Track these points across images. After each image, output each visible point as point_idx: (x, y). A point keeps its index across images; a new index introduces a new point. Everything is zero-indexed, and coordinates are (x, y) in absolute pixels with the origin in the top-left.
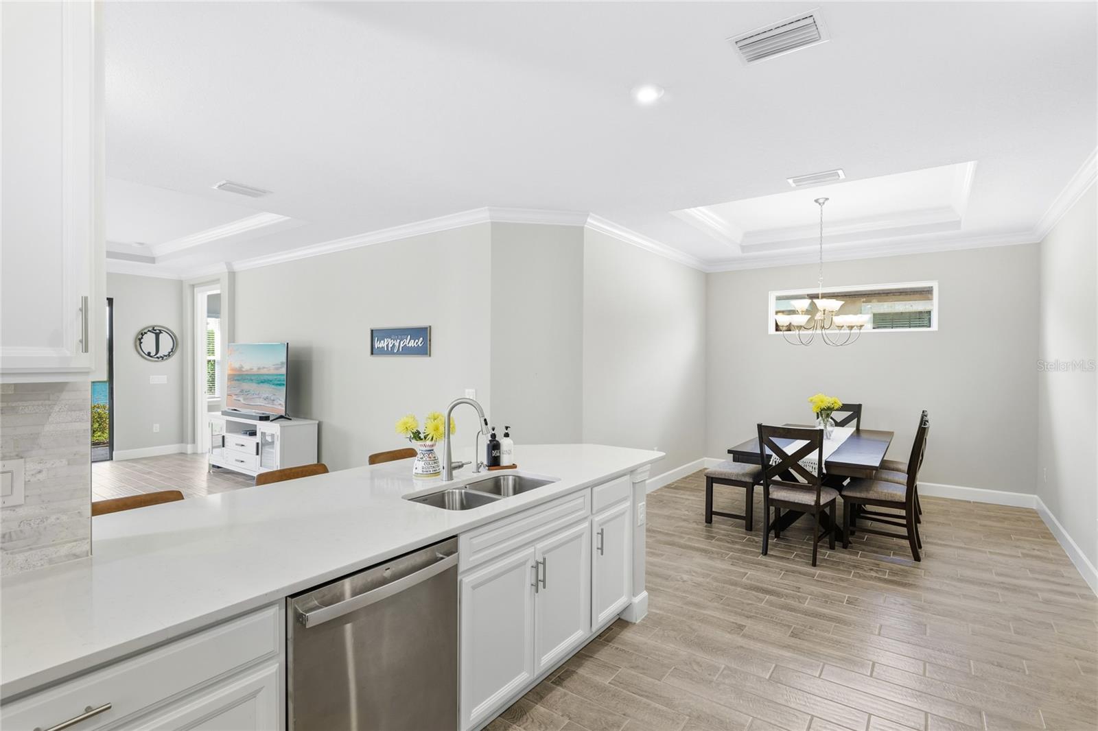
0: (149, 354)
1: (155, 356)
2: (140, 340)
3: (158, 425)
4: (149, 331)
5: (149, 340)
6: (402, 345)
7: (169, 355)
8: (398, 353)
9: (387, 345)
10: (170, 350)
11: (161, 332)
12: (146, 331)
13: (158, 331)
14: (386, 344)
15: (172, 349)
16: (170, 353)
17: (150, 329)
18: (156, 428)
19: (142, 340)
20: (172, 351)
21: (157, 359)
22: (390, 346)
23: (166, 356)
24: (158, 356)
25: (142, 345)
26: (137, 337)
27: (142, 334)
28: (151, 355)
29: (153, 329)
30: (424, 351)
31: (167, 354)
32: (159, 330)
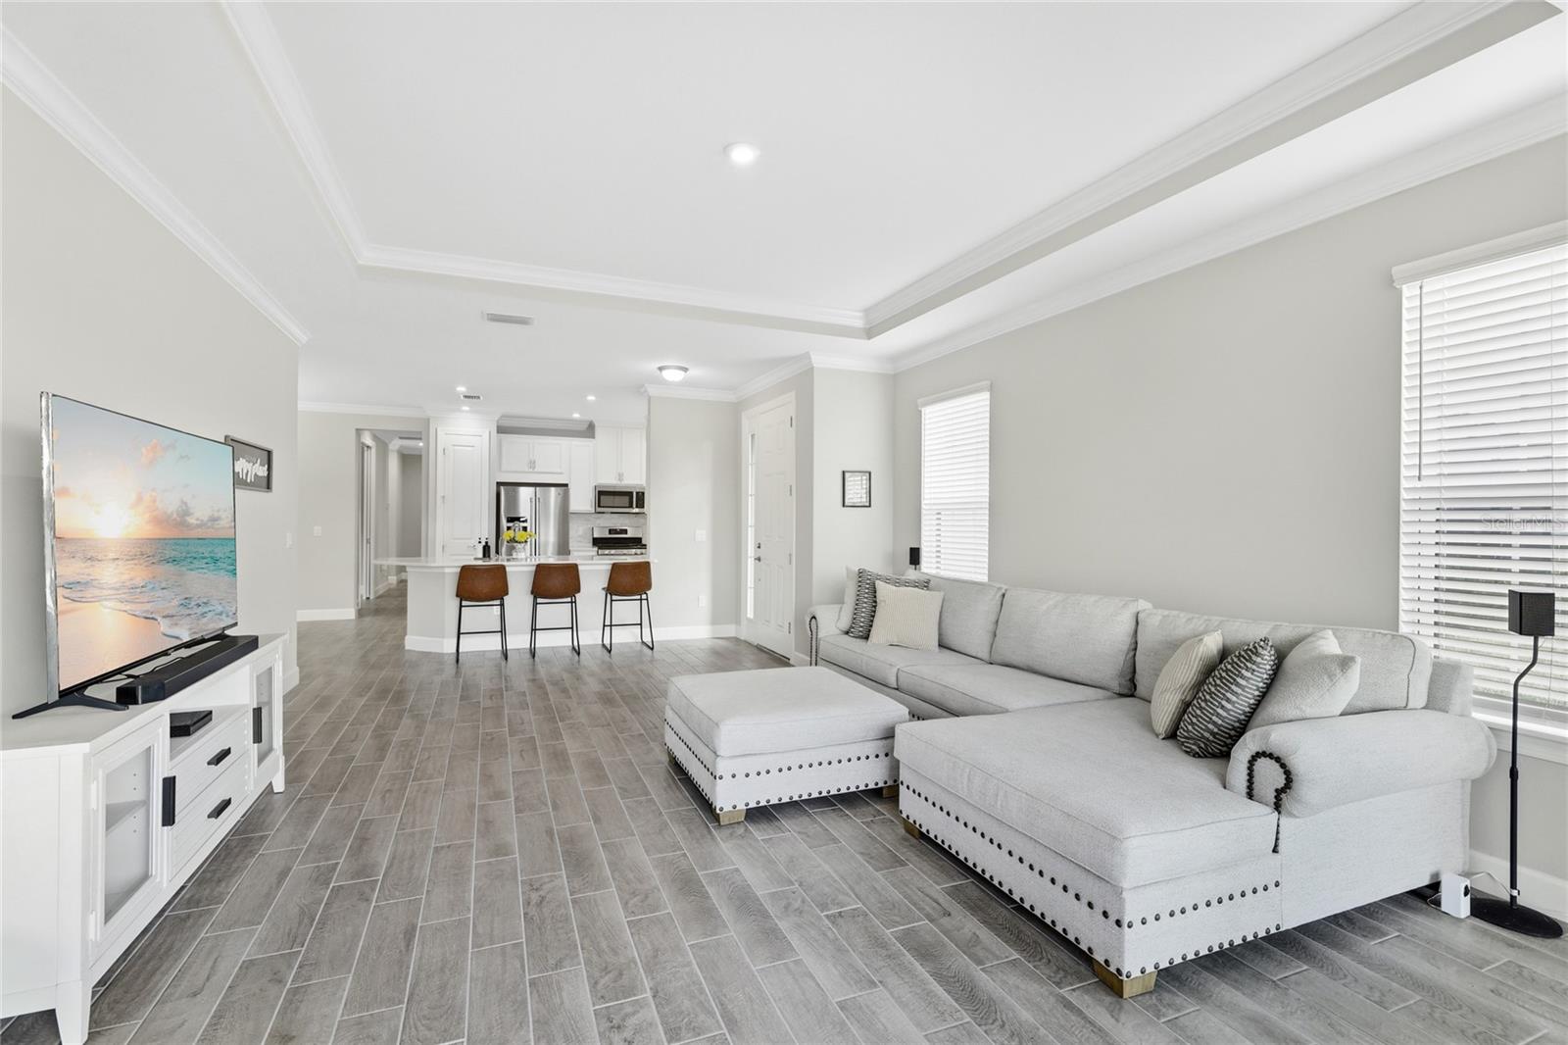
6: (254, 473)
8: (251, 485)
9: (242, 471)
14: (242, 466)
22: (245, 471)
30: (267, 483)
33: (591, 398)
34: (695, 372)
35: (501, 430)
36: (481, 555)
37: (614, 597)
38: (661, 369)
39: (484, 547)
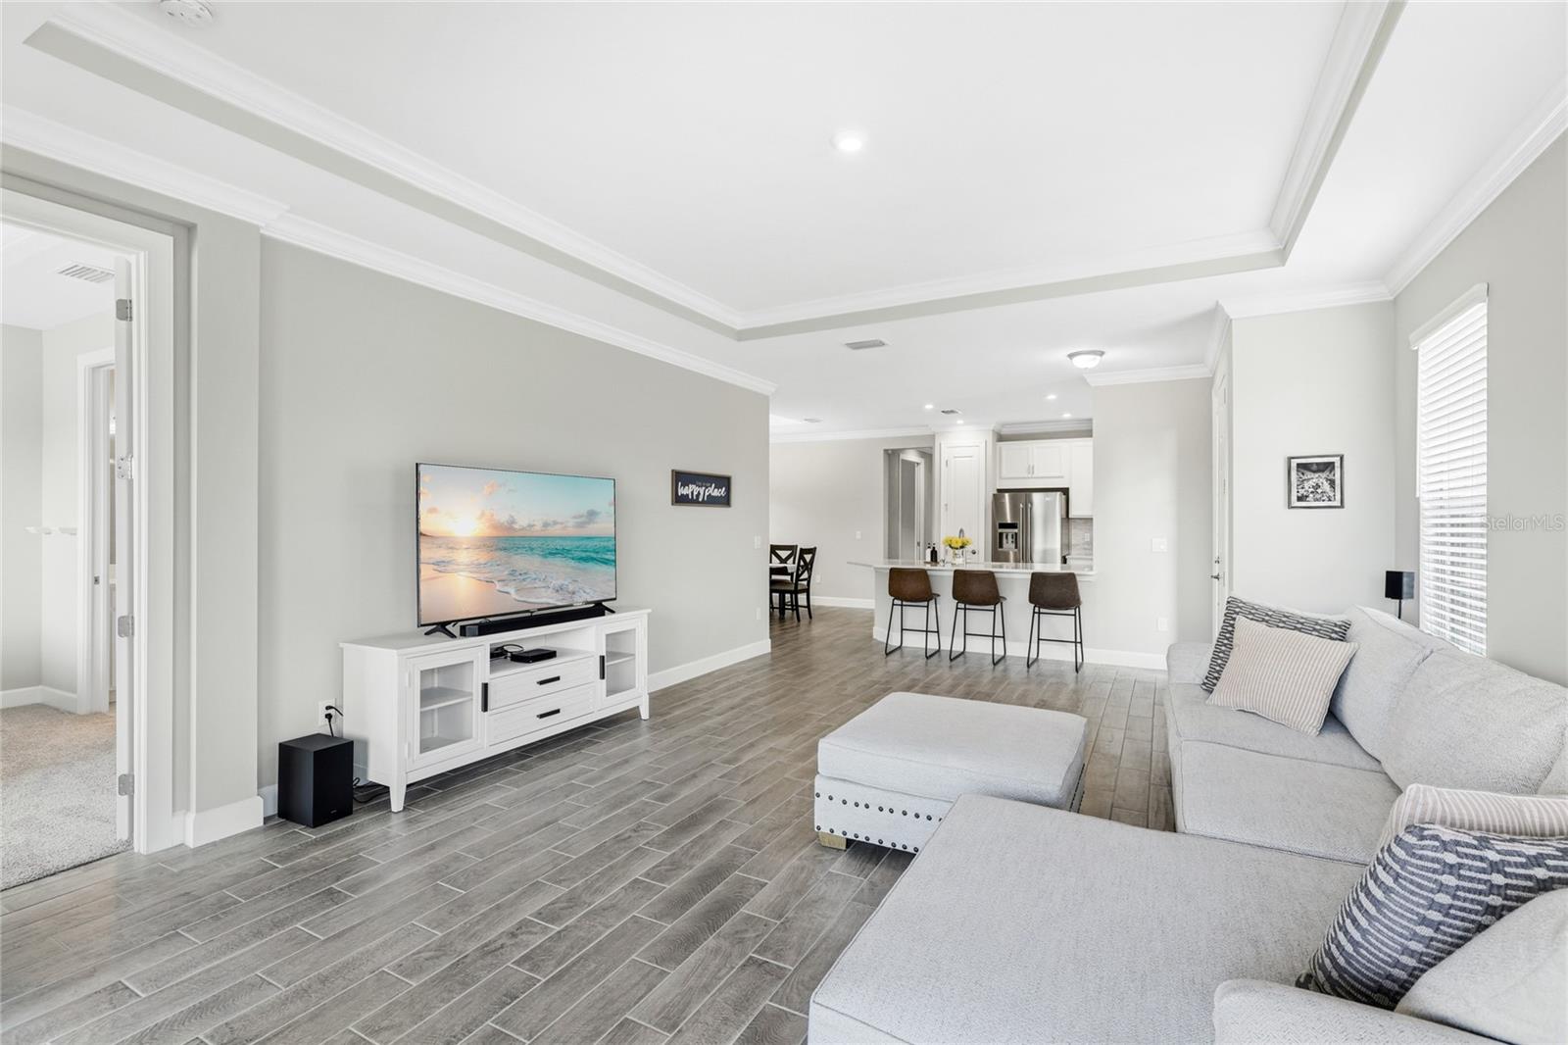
6: (707, 494)
8: (703, 503)
9: (692, 493)
14: (690, 491)
22: (695, 493)
30: (725, 501)
33: (1052, 397)
34: (1113, 354)
35: (1001, 438)
36: (928, 559)
37: (1042, 610)
38: (1071, 356)
39: (932, 552)
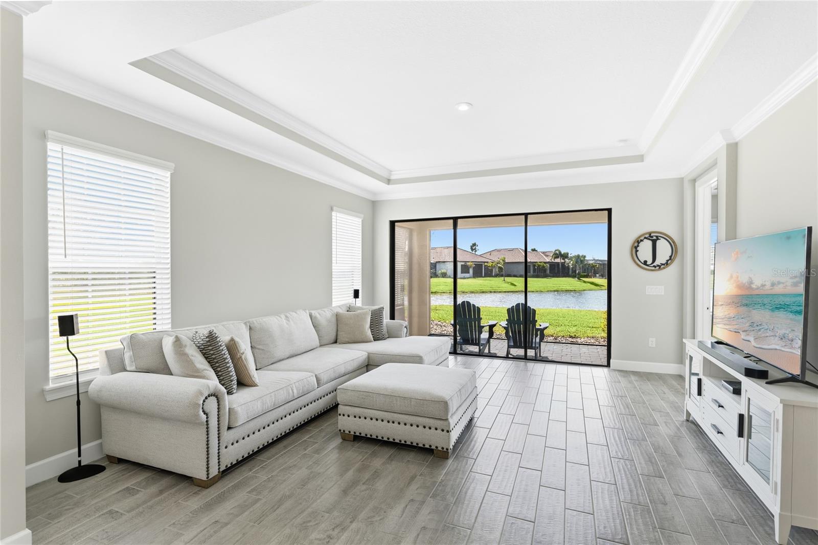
0: (645, 263)
1: (652, 265)
2: (636, 248)
3: (654, 339)
4: (645, 238)
5: (646, 246)
7: (667, 264)
10: (668, 258)
11: (658, 239)
12: (642, 238)
13: (655, 238)
15: (671, 257)
16: (668, 261)
17: (647, 236)
18: (652, 342)
19: (638, 249)
20: (670, 259)
21: (653, 268)
23: (664, 264)
24: (655, 264)
25: (638, 253)
26: (632, 246)
27: (638, 241)
28: (648, 263)
29: (650, 236)
31: (664, 262)
32: (657, 237)
